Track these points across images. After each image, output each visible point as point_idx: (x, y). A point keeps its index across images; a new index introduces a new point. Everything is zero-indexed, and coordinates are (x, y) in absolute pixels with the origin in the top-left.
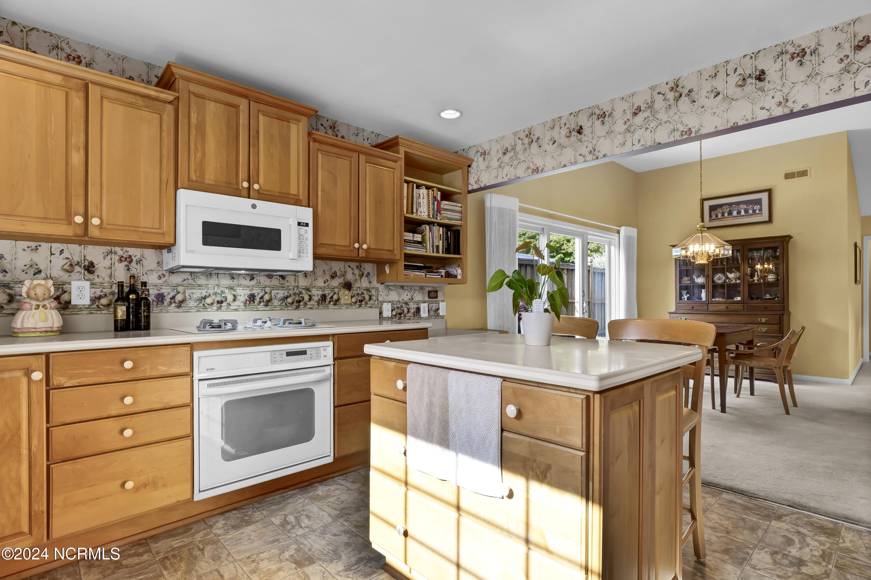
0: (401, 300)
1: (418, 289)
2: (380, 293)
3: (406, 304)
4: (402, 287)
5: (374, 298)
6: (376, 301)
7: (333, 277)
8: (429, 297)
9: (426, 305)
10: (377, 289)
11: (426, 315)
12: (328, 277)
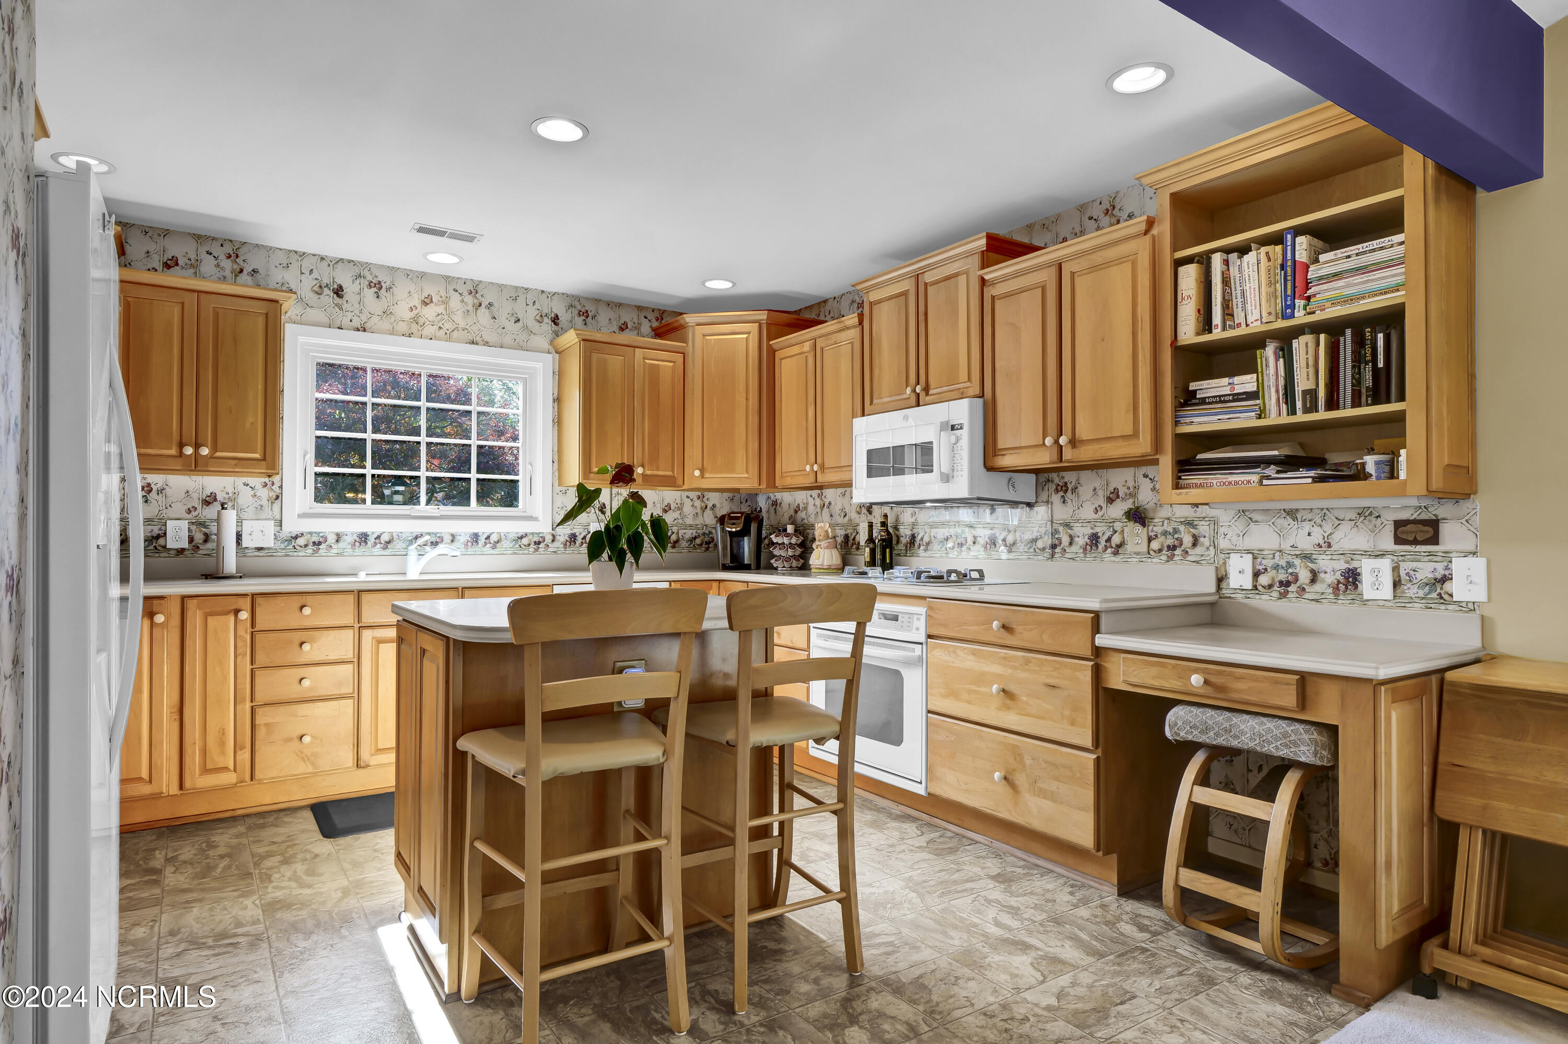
0: (1286, 546)
1: (1353, 515)
2: (1222, 530)
3: (1306, 557)
4: (1292, 514)
5: (1205, 542)
6: (1212, 548)
7: (1110, 501)
8: (1398, 540)
9: (1385, 565)
10: (1215, 522)
11: (1386, 592)
12: (1101, 501)
